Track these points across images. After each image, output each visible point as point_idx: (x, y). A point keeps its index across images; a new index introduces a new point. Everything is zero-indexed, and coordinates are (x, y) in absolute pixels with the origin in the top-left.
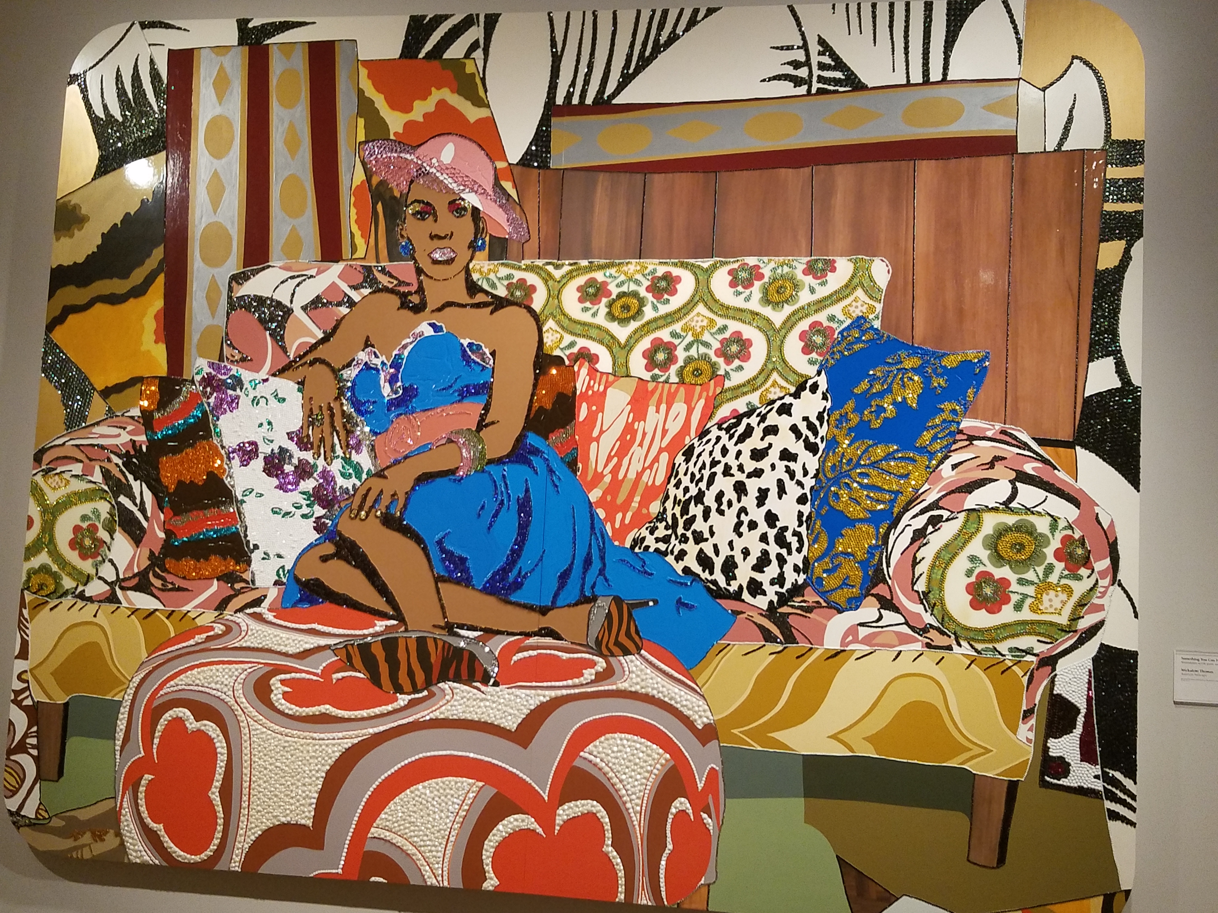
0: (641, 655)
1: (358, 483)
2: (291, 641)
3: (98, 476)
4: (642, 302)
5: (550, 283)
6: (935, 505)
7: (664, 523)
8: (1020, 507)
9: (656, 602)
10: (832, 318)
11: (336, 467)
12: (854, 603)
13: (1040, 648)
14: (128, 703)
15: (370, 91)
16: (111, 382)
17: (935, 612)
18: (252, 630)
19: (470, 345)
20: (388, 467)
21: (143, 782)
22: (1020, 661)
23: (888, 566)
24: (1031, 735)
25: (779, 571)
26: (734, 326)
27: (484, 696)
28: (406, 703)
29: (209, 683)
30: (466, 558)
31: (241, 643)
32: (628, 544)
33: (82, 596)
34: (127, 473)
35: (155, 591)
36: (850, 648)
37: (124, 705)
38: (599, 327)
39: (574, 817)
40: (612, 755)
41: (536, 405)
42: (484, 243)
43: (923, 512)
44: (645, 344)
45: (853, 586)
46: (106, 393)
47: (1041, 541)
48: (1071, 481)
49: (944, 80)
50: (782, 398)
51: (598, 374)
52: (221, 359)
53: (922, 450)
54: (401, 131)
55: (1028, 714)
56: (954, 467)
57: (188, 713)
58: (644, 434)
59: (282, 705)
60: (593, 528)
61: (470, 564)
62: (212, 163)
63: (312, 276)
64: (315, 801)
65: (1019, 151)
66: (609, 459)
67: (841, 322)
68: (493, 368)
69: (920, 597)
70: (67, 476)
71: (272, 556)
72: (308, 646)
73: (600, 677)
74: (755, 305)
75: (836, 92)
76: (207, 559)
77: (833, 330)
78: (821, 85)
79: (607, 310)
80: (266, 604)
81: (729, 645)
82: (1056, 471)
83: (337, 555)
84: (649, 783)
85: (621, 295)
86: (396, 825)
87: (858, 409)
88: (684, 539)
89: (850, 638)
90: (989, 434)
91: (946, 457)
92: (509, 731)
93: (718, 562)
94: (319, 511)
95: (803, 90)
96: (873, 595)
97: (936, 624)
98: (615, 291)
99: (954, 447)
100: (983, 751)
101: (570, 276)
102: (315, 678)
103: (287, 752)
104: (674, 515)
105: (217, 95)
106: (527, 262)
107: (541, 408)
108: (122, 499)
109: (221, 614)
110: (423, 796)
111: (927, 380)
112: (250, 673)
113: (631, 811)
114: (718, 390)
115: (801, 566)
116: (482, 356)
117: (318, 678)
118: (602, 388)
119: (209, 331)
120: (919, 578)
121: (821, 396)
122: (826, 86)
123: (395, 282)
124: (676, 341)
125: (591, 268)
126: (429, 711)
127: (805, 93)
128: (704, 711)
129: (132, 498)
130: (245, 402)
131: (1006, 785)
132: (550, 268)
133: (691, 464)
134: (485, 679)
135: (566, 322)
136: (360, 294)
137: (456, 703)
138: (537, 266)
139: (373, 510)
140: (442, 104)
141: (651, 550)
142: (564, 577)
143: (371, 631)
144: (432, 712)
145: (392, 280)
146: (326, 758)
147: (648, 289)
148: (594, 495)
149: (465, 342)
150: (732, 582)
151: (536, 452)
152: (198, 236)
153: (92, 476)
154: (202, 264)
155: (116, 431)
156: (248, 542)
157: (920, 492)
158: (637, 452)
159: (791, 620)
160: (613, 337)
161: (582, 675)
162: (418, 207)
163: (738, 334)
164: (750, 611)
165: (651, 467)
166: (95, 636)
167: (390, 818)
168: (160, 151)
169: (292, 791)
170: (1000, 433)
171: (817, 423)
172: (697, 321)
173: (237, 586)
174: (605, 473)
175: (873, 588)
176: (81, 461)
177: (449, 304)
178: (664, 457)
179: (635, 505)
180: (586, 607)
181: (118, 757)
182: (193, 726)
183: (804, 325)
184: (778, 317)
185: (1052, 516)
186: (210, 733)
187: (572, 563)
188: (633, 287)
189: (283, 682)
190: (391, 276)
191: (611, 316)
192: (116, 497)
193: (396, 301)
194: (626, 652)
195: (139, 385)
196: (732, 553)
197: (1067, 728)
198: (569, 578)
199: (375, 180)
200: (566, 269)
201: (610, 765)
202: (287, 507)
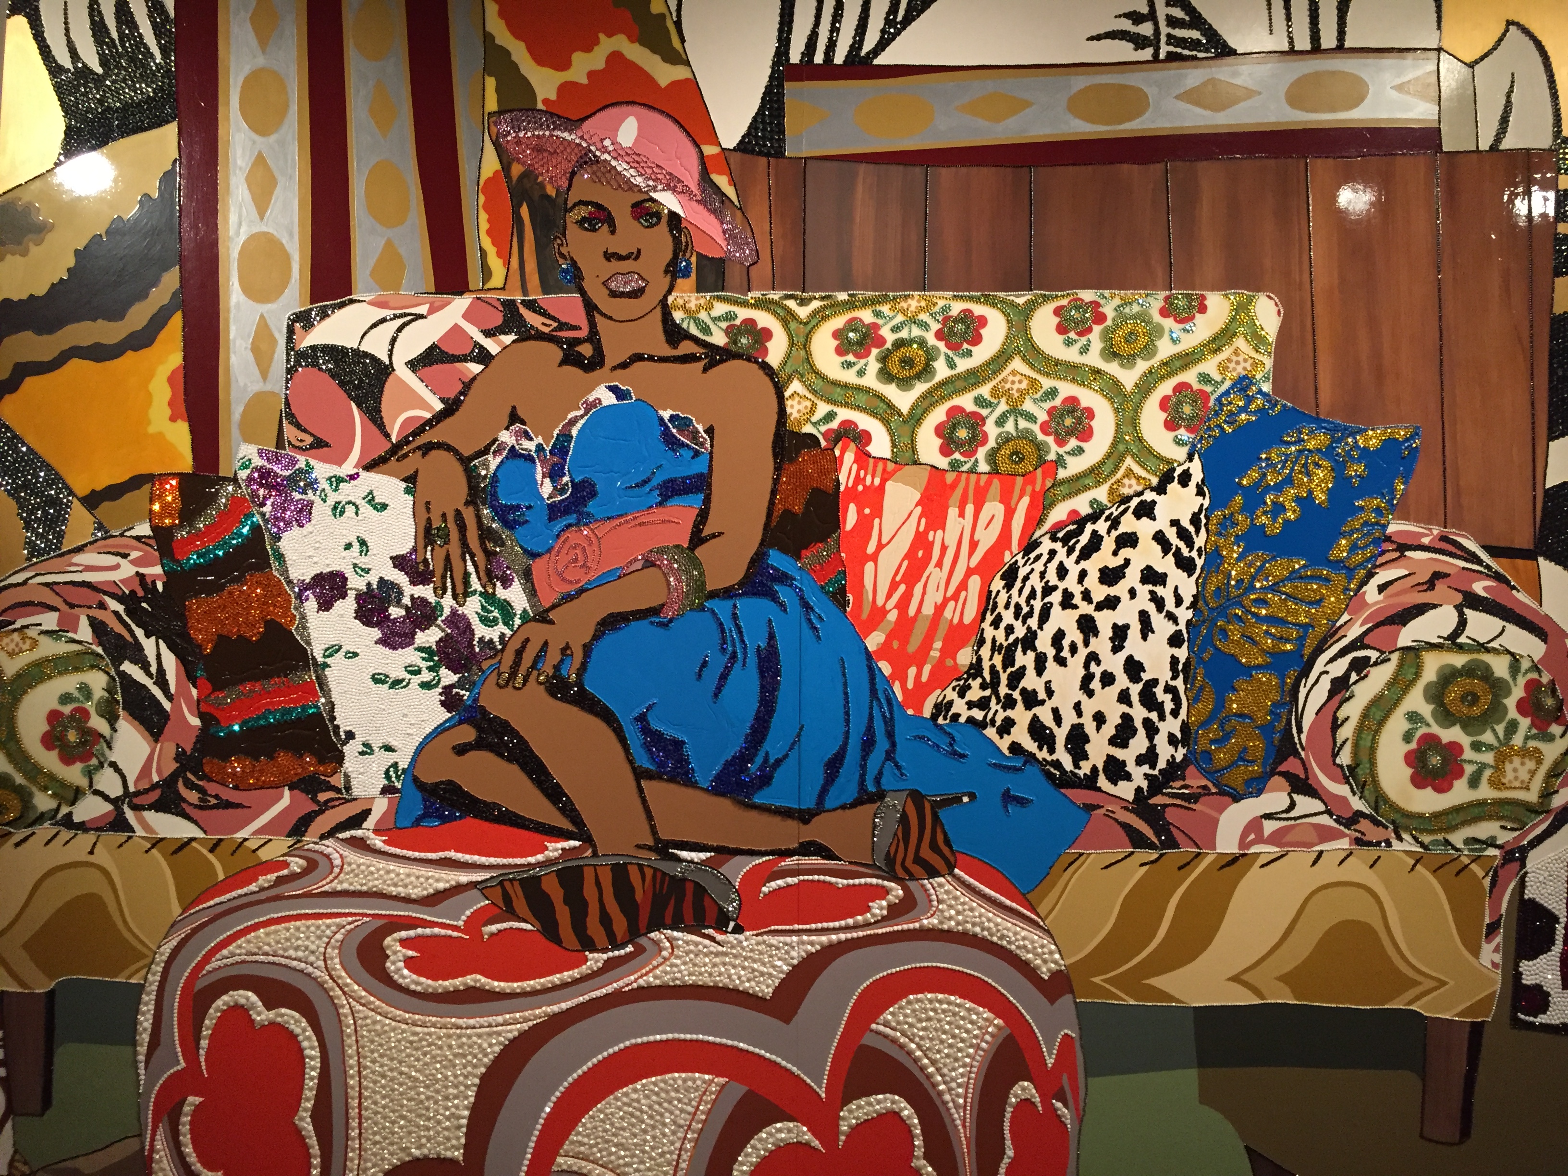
0: (954, 876)
1: (508, 633)
2: (413, 879)
3: (85, 632)
4: (930, 355)
5: (793, 325)
6: (1358, 643)
7: (979, 680)
8: (1471, 642)
9: (972, 796)
10: (1205, 378)
11: (472, 607)
12: (1255, 785)
13: (1504, 837)
14: (154, 987)
15: (503, 37)
16: (100, 484)
17: (1366, 793)
18: (350, 864)
19: (672, 418)
20: (554, 607)
21: (187, 1109)
22: (1479, 857)
23: (1300, 731)
24: (1498, 958)
25: (1147, 744)
26: (1066, 389)
27: (720, 948)
28: (600, 965)
29: (285, 950)
30: (683, 742)
31: (333, 884)
32: (927, 712)
33: (68, 822)
34: (133, 626)
35: (189, 810)
36: (1253, 850)
37: (148, 989)
38: (867, 390)
39: (866, 1121)
40: (919, 1025)
41: (779, 508)
42: (689, 264)
43: (1342, 653)
44: (938, 415)
45: (1252, 762)
46: (92, 501)
47: (1499, 688)
48: (1533, 604)
49: (1340, 47)
50: (1140, 494)
51: (871, 461)
52: (280, 444)
53: (1338, 565)
54: (553, 96)
55: (1492, 929)
56: (1382, 588)
57: (253, 997)
58: (944, 548)
59: (404, 977)
60: (873, 692)
61: (689, 750)
62: (254, 142)
63: (421, 317)
64: (464, 1122)
65: (1445, 149)
66: (894, 586)
67: (1217, 384)
68: (711, 453)
69: (1344, 774)
70: (32, 633)
71: (376, 749)
72: (441, 886)
73: (895, 912)
74: (1094, 359)
75: (1195, 58)
76: (271, 757)
77: (1205, 396)
78: (1171, 48)
79: (879, 365)
80: (370, 822)
81: (1081, 855)
82: (1514, 592)
83: (478, 745)
84: (975, 1063)
85: (900, 344)
86: (595, 1150)
87: (1249, 508)
88: (1009, 703)
89: (1252, 836)
90: (1426, 541)
91: (1371, 575)
92: (763, 999)
93: (1061, 734)
94: (448, 677)
95: (1147, 54)
96: (1281, 774)
97: (1367, 811)
98: (890, 338)
99: (1381, 560)
100: (1434, 984)
101: (820, 317)
102: (455, 934)
103: (417, 1049)
104: (993, 667)
105: (257, 34)
106: (755, 294)
107: (787, 513)
108: (128, 667)
109: (299, 841)
110: (635, 1104)
111: (1338, 468)
112: (349, 932)
113: (951, 1105)
114: (1049, 483)
115: (1179, 735)
116: (694, 435)
117: (460, 935)
118: (877, 481)
119: (259, 399)
120: (1342, 745)
121: (1195, 490)
122: (1179, 50)
123: (555, 324)
124: (984, 412)
125: (850, 305)
126: (636, 976)
127: (1151, 58)
128: (1051, 953)
129: (145, 666)
130: (322, 511)
131: (1468, 1029)
132: (791, 304)
133: (1015, 591)
134: (721, 922)
135: (818, 384)
136: (499, 343)
137: (678, 962)
138: (772, 302)
139: (535, 673)
140: (615, 58)
141: (962, 720)
142: (834, 765)
143: (540, 857)
144: (641, 977)
145: (548, 322)
146: (480, 1056)
147: (939, 335)
148: (874, 641)
149: (666, 414)
150: (1082, 763)
151: (784, 578)
152: (235, 253)
153: (76, 632)
154: (243, 298)
155: (112, 560)
156: (337, 727)
157: (1338, 624)
158: (935, 575)
159: (1171, 815)
160: (890, 405)
161: (868, 909)
162: (583, 212)
163: (1073, 401)
164: (1110, 803)
165: (955, 597)
166: (92, 883)
167: (586, 1140)
168: (168, 122)
169: (428, 1109)
170: (1440, 540)
171: (1192, 529)
172: (1013, 382)
173: (323, 797)
174: (888, 607)
175: (1281, 763)
176: (54, 609)
177: (638, 358)
178: (975, 582)
179: (935, 654)
180: (870, 808)
181: (142, 1071)
182: (263, 1017)
183: (1166, 388)
184: (1129, 378)
185: (1513, 654)
186: (292, 1027)
187: (845, 743)
188: (916, 332)
189: (404, 943)
190: (544, 314)
191: (886, 375)
192: (117, 666)
193: (555, 353)
194: (933, 873)
195: (147, 487)
196: (1081, 721)
197: (1545, 946)
198: (841, 764)
199: (516, 170)
200: (816, 304)
201: (917, 1039)
202: (397, 673)
